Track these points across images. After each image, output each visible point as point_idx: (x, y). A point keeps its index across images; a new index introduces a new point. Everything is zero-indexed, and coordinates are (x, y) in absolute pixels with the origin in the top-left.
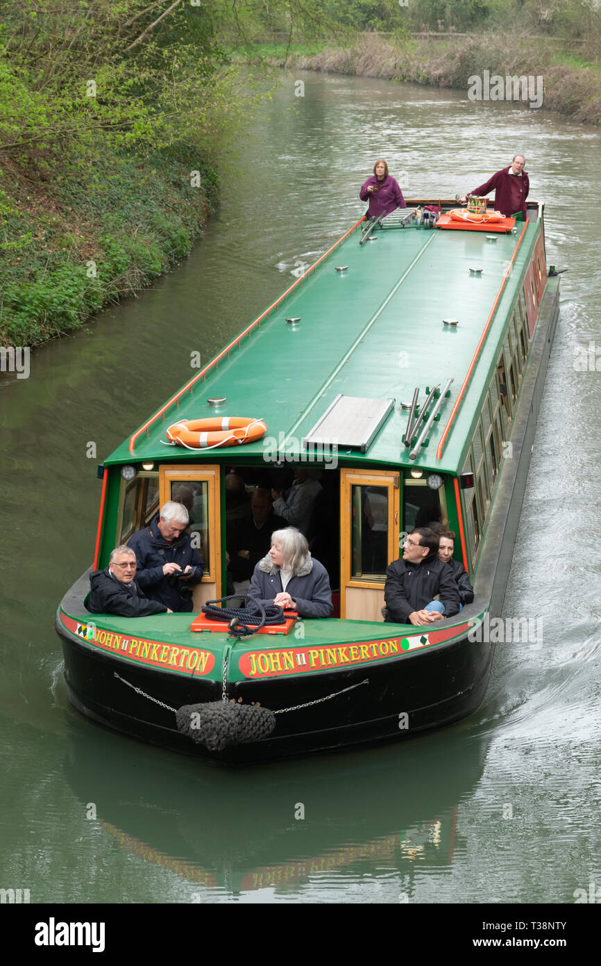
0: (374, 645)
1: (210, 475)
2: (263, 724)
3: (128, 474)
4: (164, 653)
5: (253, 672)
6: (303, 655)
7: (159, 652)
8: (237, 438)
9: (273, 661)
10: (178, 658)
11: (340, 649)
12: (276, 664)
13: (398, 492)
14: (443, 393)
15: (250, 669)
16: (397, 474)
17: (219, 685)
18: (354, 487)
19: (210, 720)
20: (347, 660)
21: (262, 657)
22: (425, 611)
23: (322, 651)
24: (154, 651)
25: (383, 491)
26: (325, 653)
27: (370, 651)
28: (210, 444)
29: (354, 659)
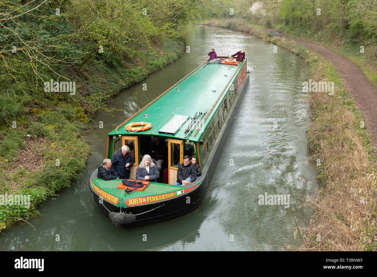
0: (166, 195)
1: (135, 139)
2: (132, 219)
3: (114, 138)
4: (108, 196)
5: (130, 204)
6: (145, 199)
7: (107, 195)
8: (142, 129)
9: (136, 201)
10: (111, 198)
11: (156, 196)
12: (136, 202)
13: (182, 146)
14: (203, 113)
15: (129, 203)
16: (182, 141)
17: (120, 208)
18: (171, 144)
19: (115, 219)
20: (158, 199)
21: (133, 200)
22: (186, 181)
23: (151, 197)
24: (105, 195)
25: (179, 145)
26: (152, 198)
27: (165, 197)
28: (135, 131)
29: (160, 199)
